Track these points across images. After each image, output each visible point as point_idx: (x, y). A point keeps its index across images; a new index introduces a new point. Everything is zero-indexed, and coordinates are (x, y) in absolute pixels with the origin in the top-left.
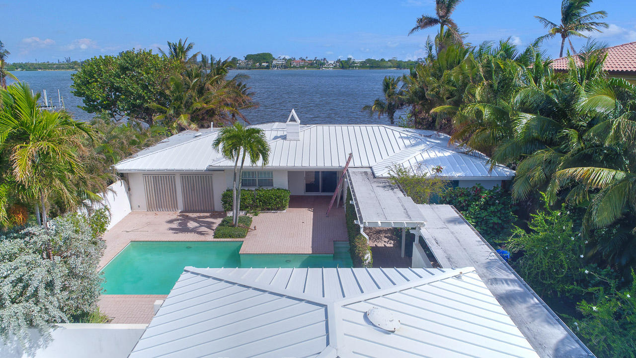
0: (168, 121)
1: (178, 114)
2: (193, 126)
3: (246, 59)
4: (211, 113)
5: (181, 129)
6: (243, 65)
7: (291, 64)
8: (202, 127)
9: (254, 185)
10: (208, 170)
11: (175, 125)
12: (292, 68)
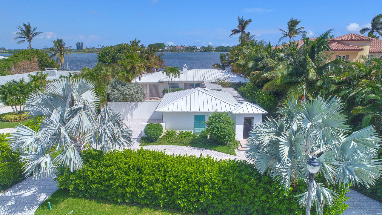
7: (175, 49)
10: (159, 82)
12: (176, 51)
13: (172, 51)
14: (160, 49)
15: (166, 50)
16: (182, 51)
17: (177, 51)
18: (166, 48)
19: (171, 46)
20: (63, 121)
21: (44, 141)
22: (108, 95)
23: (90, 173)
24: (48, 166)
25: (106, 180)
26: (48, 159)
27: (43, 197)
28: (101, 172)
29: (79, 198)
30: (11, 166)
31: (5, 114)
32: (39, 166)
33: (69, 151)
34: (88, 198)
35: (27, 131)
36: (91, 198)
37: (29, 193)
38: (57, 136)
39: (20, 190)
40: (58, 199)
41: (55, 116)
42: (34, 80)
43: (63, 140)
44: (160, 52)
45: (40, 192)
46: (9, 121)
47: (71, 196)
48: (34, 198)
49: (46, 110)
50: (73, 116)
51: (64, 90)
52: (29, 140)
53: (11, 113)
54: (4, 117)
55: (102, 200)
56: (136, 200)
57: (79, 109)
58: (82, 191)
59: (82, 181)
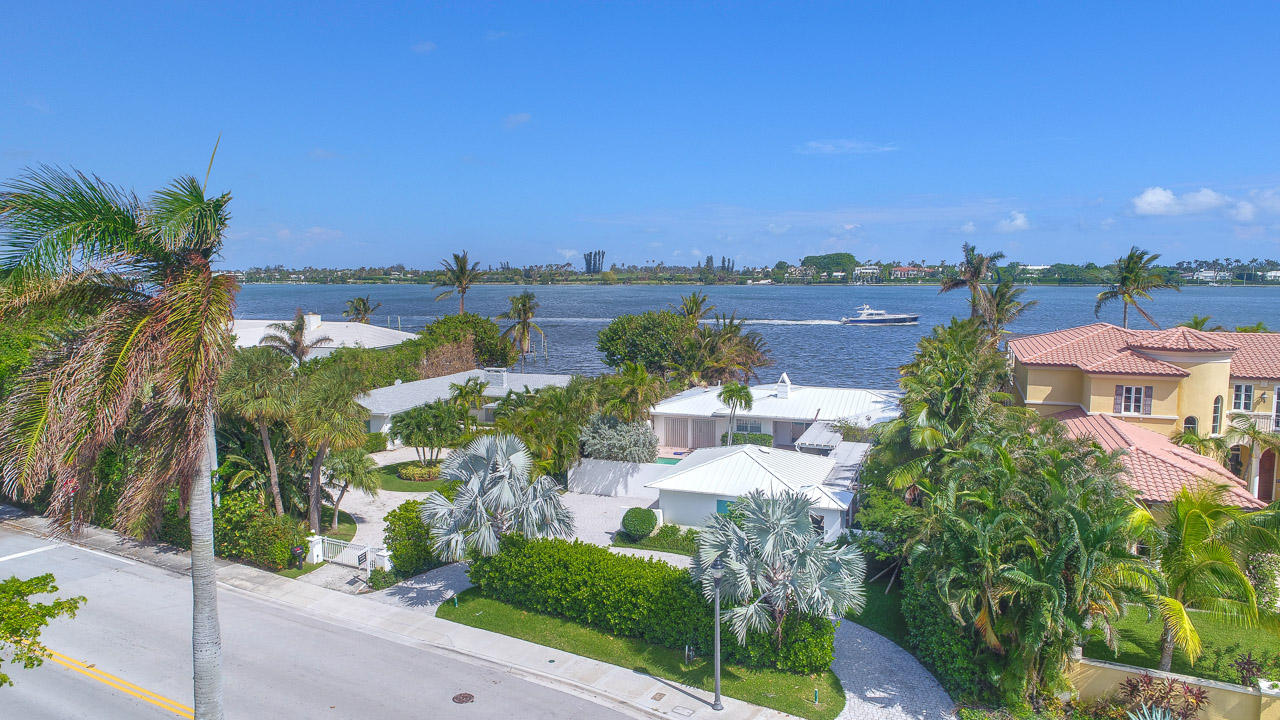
0: (680, 378)
1: (690, 371)
2: (703, 383)
3: (803, 264)
4: (721, 371)
5: (692, 386)
6: (797, 275)
7: (890, 274)
8: (711, 384)
9: (746, 430)
10: (713, 416)
11: (687, 382)
12: (892, 281)
13: (879, 280)
14: (839, 274)
15: (858, 278)
16: (914, 280)
17: (897, 280)
18: (858, 271)
19: (876, 264)
20: (483, 491)
21: (458, 514)
22: (583, 445)
23: (507, 564)
24: (459, 547)
25: (526, 576)
26: (460, 538)
27: (449, 594)
28: (520, 564)
29: (493, 599)
30: (416, 546)
31: (405, 465)
32: (448, 544)
33: (483, 528)
34: (503, 602)
35: (440, 500)
36: (507, 602)
37: (433, 588)
38: (473, 507)
39: (423, 582)
40: (468, 597)
41: (474, 484)
42: (460, 394)
43: (479, 514)
44: (839, 282)
45: (447, 587)
46: (410, 479)
47: (483, 595)
48: (439, 593)
49: (464, 475)
50: (494, 485)
51: (488, 451)
52: (442, 511)
53: (413, 463)
54: (404, 471)
55: (519, 605)
56: (559, 610)
57: (502, 477)
58: (496, 590)
59: (497, 575)
